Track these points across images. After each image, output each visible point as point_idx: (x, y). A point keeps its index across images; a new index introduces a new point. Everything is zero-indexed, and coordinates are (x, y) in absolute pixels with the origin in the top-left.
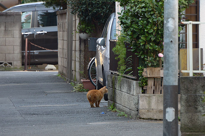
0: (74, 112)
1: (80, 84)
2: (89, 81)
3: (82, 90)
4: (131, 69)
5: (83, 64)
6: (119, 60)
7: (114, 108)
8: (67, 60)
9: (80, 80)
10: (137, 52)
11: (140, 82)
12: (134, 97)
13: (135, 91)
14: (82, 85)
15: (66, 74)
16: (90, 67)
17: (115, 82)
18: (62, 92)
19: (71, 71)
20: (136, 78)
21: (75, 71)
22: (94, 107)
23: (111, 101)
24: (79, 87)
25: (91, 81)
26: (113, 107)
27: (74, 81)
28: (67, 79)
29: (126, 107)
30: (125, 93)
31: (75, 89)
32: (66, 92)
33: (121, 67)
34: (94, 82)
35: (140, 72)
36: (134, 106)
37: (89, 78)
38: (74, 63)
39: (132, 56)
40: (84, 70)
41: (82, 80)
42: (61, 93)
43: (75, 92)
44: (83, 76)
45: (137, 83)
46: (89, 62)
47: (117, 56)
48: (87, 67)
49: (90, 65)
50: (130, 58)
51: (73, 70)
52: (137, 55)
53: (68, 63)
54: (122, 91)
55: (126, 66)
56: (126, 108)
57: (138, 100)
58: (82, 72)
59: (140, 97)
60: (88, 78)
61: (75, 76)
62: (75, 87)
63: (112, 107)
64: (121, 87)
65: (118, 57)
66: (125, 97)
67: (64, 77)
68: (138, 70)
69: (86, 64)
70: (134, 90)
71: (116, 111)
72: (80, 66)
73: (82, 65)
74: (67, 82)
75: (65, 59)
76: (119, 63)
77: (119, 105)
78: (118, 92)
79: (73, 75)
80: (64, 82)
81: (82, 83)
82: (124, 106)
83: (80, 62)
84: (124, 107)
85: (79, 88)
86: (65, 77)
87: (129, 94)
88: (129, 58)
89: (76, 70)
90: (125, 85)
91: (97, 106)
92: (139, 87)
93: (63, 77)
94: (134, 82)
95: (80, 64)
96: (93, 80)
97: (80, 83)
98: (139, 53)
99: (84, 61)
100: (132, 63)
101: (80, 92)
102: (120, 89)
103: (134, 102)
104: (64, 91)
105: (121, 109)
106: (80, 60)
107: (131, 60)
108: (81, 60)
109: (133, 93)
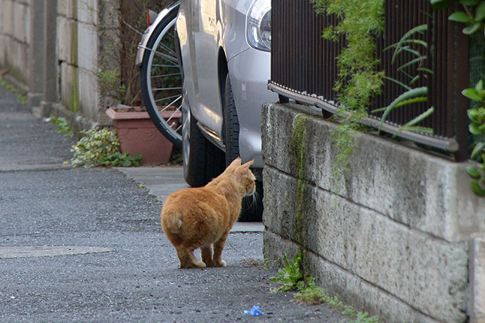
0: (101, 300)
1: (104, 132)
2: (146, 115)
3: (113, 159)
4: (420, 95)
5: (117, 40)
6: (343, 42)
7: (301, 279)
8: (29, 9)
9: (102, 110)
10: (461, 9)
11: (476, 169)
12: (445, 248)
13: (449, 217)
14: (112, 133)
15: (28, 73)
16: (147, 53)
17: (309, 150)
18: (22, 167)
19: (53, 66)
20: (455, 147)
21: (75, 66)
22: (195, 267)
23: (284, 237)
24: (98, 143)
25: (154, 119)
26: (297, 275)
27: (70, 113)
28: (30, 95)
29: (388, 293)
30: (379, 217)
31: (80, 153)
32: (37, 166)
33: (359, 79)
34: (170, 123)
35: (476, 118)
36: (445, 300)
37: (144, 102)
38: (69, 29)
39: (424, 27)
40: (122, 63)
41: (112, 114)
42: (18, 175)
43: (80, 165)
44: (113, 93)
45: (460, 174)
46: (144, 28)
47: (334, 20)
48: (136, 50)
49: (150, 44)
50: (416, 36)
51: (62, 57)
52: (463, 25)
53: (36, 25)
54: (359, 205)
55: (382, 73)
56: (383, 295)
57: (469, 266)
58: (113, 74)
59: (477, 248)
60: (138, 104)
61: (74, 87)
62: (82, 146)
63: (293, 272)
64: (348, 182)
65: (340, 29)
66: (377, 237)
67: (16, 87)
68: (468, 103)
69: (129, 38)
70: (442, 210)
71: (317, 298)
72: (101, 48)
73: (113, 41)
74: (35, 109)
75: (21, 7)
76: (345, 58)
77: (339, 271)
78: (328, 201)
79: (63, 83)
80: (19, 109)
81: (109, 127)
82: (374, 285)
83: (101, 29)
84: (373, 290)
85: (100, 150)
86: (21, 85)
87: (405, 229)
88: (411, 37)
89: (80, 64)
90: (378, 174)
91: (212, 261)
92: (471, 196)
93: (10, 82)
94: (447, 170)
95: (101, 39)
96: (161, 114)
97: (101, 127)
98: (474, 14)
99: (122, 24)
100: (427, 63)
101: (104, 166)
102: (343, 191)
103: (443, 276)
104: (29, 162)
105: (354, 296)
106: (101, 18)
107: (417, 47)
108: (108, 21)
109: (442, 229)
